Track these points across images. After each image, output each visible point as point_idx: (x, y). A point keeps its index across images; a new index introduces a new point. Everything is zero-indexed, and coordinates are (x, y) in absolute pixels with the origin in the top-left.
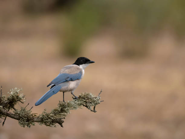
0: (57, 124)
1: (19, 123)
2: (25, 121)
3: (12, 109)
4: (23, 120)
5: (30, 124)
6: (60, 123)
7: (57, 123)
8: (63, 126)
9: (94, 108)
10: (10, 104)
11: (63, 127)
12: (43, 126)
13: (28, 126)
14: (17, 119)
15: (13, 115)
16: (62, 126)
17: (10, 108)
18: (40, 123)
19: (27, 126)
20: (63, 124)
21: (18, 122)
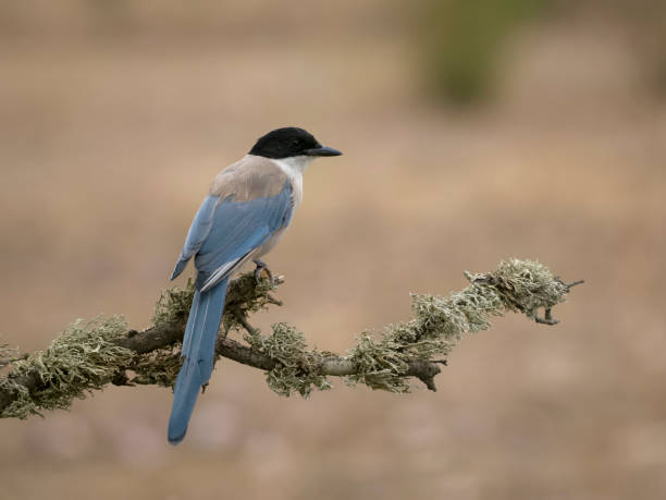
0: (414, 381)
1: (268, 380)
2: (293, 374)
3: (240, 327)
4: (286, 371)
5: (312, 385)
6: (426, 375)
7: (414, 378)
8: (436, 386)
9: (548, 312)
10: (233, 308)
11: (435, 390)
12: (362, 388)
13: (302, 392)
14: (262, 368)
15: (243, 352)
16: (431, 387)
17: (229, 326)
18: (346, 378)
19: (297, 394)
20: (437, 380)
21: (267, 376)
